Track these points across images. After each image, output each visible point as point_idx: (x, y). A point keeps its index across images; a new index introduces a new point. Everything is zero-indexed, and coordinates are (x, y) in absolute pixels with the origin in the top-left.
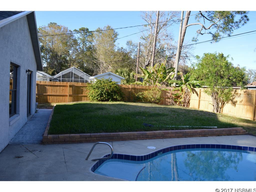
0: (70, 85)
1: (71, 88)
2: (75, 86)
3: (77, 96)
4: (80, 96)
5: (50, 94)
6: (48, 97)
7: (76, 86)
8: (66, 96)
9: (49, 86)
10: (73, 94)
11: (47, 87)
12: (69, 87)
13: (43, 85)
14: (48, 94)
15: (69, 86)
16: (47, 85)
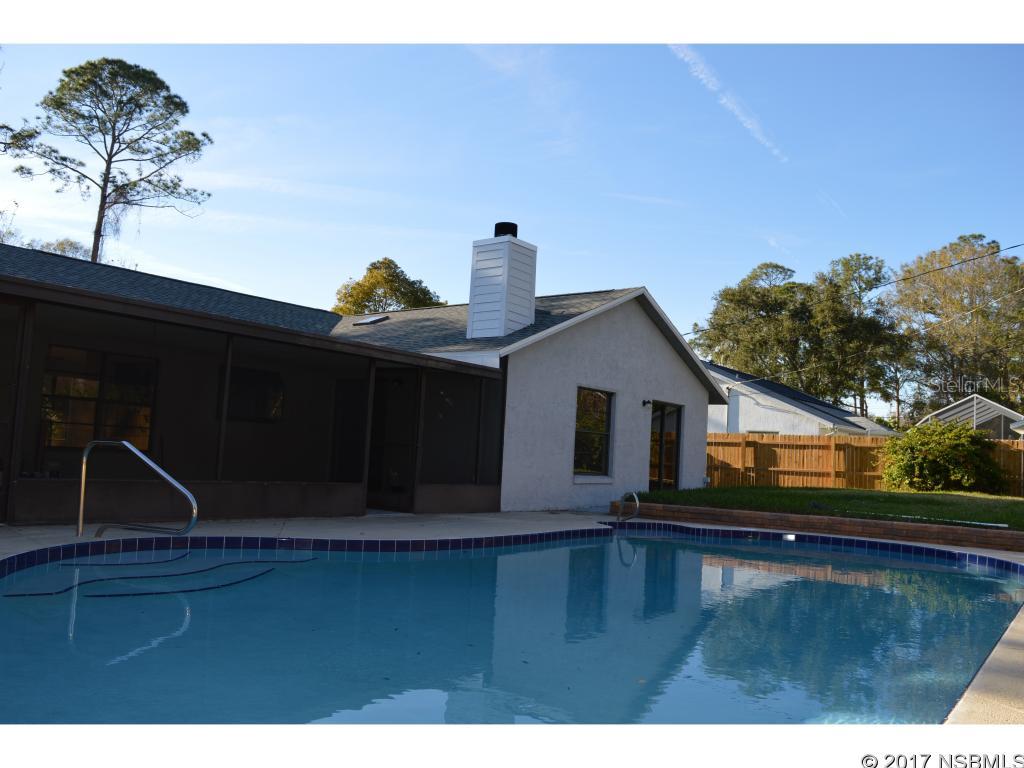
0: (836, 445)
1: (842, 453)
2: (852, 446)
3: (861, 476)
4: (870, 476)
5: (786, 469)
6: (781, 476)
7: (857, 448)
8: (828, 475)
9: (782, 446)
10: (847, 470)
11: (778, 450)
12: (836, 449)
13: (769, 445)
14: (781, 469)
15: (833, 447)
16: (777, 446)
